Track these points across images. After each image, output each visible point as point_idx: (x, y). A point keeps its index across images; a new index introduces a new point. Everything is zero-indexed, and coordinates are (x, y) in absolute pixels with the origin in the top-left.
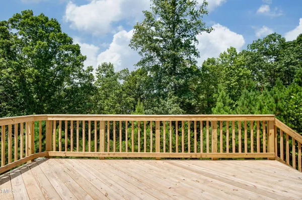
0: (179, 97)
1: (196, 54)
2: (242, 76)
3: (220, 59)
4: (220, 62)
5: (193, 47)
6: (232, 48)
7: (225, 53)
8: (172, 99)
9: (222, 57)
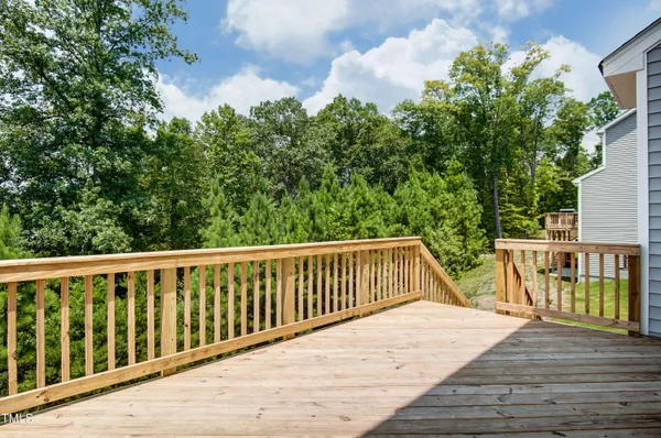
0: (115, 203)
1: (155, 104)
2: (244, 166)
3: (204, 124)
4: (202, 131)
5: (149, 84)
6: (227, 107)
7: (213, 114)
8: (98, 207)
9: (208, 123)
